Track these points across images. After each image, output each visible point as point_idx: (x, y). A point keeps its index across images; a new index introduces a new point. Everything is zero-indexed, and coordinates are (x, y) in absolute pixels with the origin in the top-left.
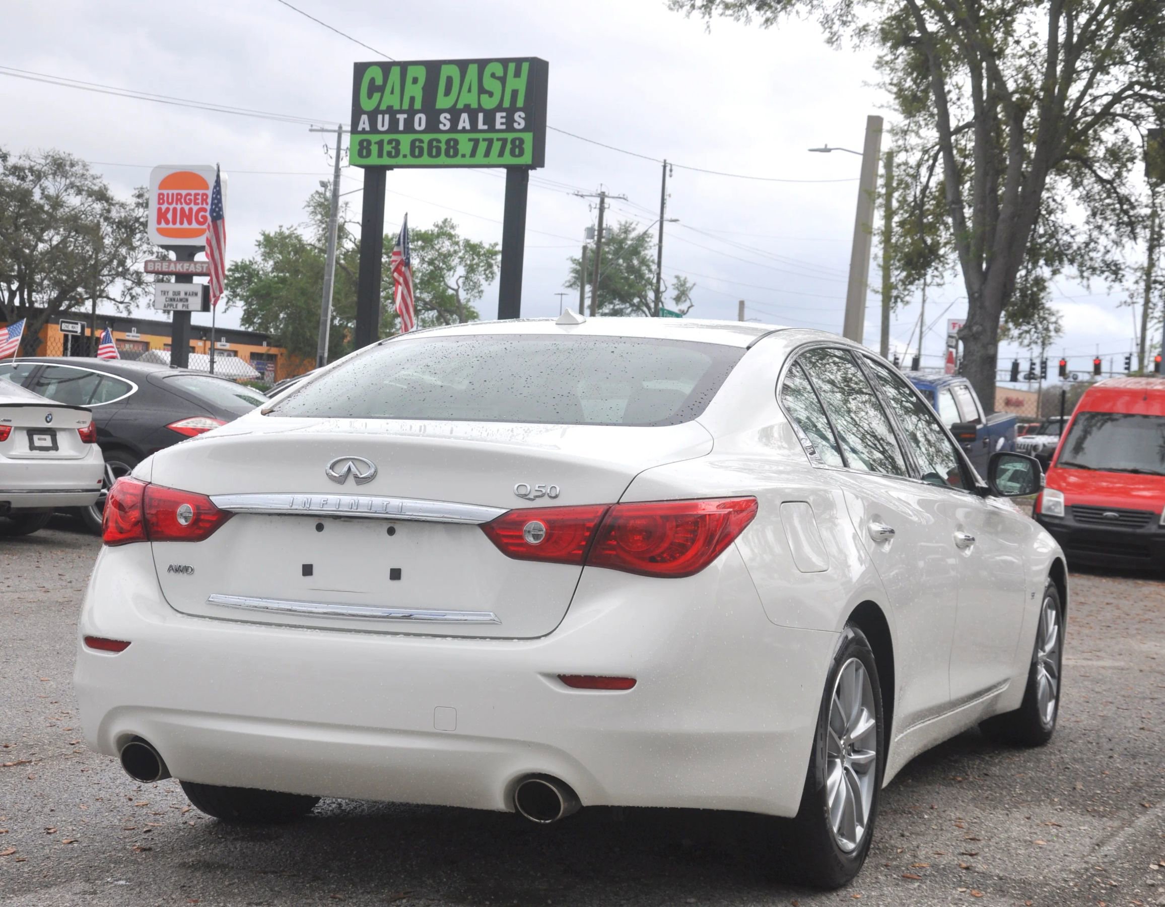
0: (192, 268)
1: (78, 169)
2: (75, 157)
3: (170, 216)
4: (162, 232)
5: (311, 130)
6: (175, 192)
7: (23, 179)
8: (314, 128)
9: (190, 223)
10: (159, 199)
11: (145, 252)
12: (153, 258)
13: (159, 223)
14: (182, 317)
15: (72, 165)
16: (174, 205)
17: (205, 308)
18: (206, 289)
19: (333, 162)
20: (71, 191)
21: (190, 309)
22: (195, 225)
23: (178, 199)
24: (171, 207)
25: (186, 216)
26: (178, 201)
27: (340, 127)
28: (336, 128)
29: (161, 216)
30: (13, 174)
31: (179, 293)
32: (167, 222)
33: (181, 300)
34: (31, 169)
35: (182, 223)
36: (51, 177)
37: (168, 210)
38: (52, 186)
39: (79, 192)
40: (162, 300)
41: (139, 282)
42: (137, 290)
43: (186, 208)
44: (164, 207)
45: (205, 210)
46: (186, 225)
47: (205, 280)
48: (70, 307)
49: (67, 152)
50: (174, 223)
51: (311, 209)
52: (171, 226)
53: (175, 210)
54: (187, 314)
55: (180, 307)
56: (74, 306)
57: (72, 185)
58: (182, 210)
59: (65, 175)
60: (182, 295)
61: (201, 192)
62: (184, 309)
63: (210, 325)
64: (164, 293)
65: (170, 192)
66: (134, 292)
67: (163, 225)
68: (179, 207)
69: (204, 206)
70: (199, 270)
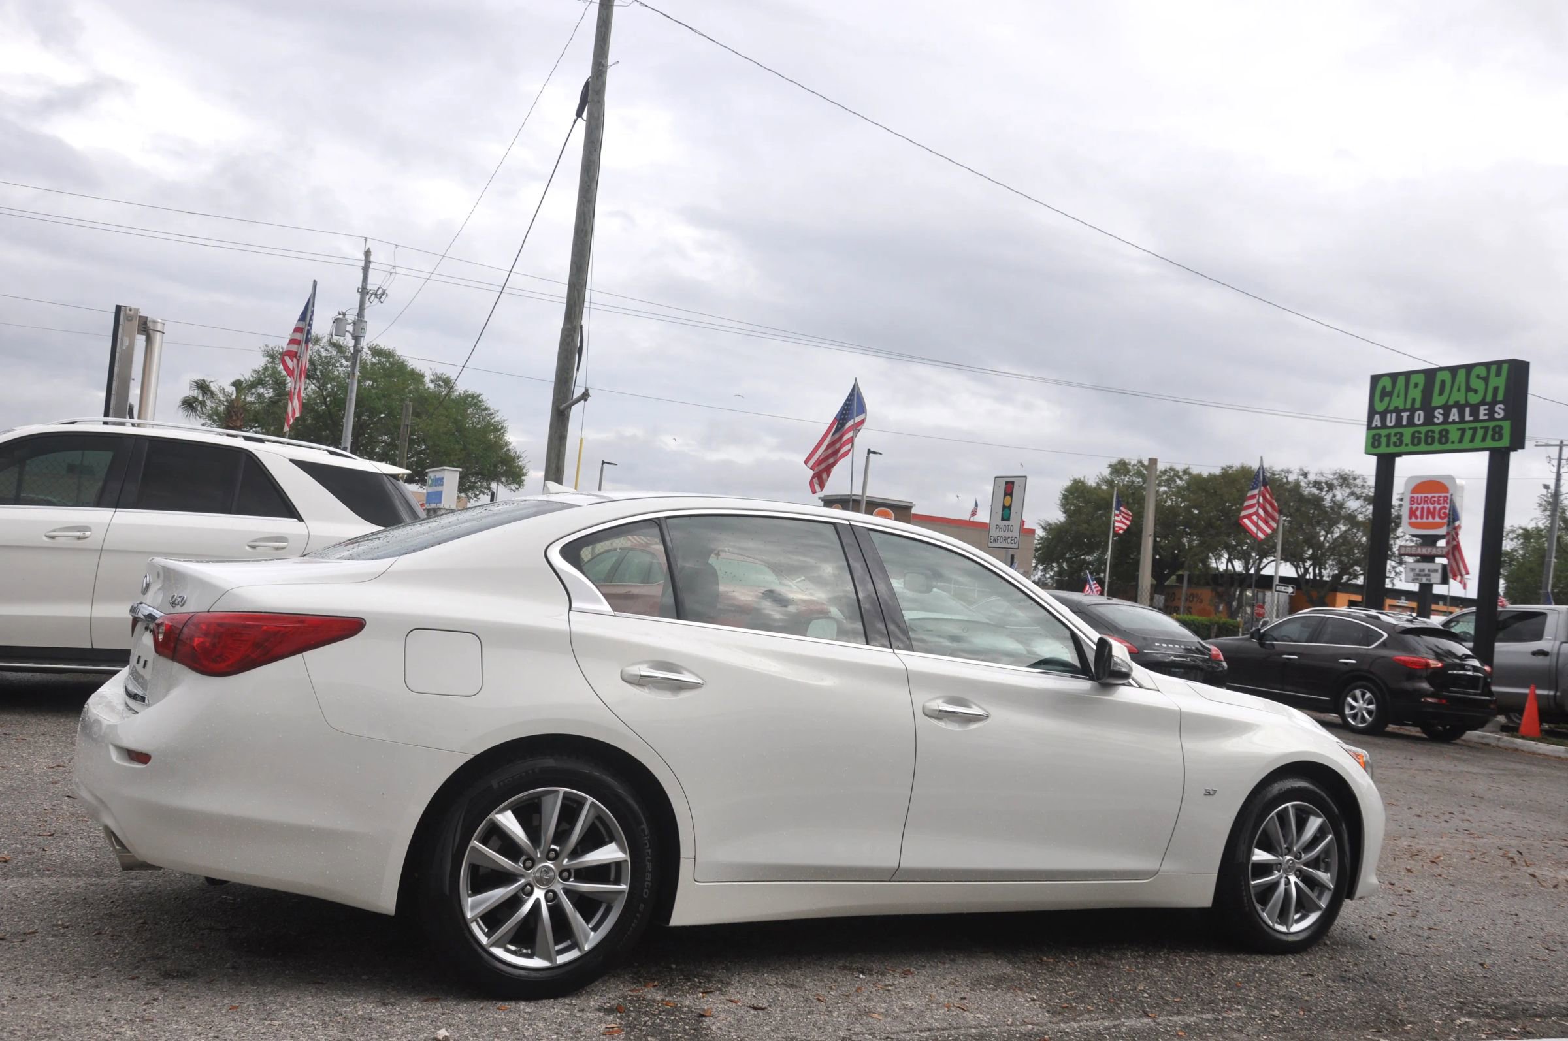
0: (1434, 551)
1: (1358, 482)
2: (1357, 473)
3: (1418, 513)
4: (1412, 525)
5: (1536, 446)
6: (1423, 495)
7: (1321, 489)
8: (1539, 443)
9: (1434, 518)
10: (1411, 501)
11: (1407, 541)
12: (1412, 544)
13: (1410, 518)
14: (1426, 588)
15: (1355, 479)
16: (1422, 505)
17: (1445, 581)
18: (1444, 567)
19: (1555, 469)
20: (1352, 497)
21: (1432, 582)
22: (1437, 520)
23: (1426, 500)
24: (1420, 506)
25: (1431, 513)
26: (1426, 502)
27: (1562, 442)
28: (1558, 443)
29: (1412, 513)
30: (1314, 486)
31: (1423, 570)
32: (1416, 518)
33: (1425, 575)
34: (1326, 483)
35: (1427, 518)
36: (1339, 487)
37: (1417, 508)
38: (1340, 494)
39: (1358, 498)
40: (1411, 575)
41: (1401, 563)
42: (1400, 569)
43: (1431, 507)
44: (1414, 507)
45: (1445, 508)
46: (1431, 520)
47: (1444, 561)
48: (1349, 580)
49: (1351, 469)
50: (1422, 518)
51: (1542, 508)
52: (1419, 520)
53: (1423, 508)
54: (1430, 586)
55: (1424, 580)
56: (1351, 580)
57: (1353, 494)
58: (1428, 508)
59: (1349, 486)
60: (1426, 572)
61: (1443, 495)
62: (1428, 582)
63: (1445, 593)
64: (1413, 570)
65: (1420, 495)
66: (1398, 570)
67: (1413, 520)
68: (1425, 506)
69: (1445, 505)
70: (1440, 553)
